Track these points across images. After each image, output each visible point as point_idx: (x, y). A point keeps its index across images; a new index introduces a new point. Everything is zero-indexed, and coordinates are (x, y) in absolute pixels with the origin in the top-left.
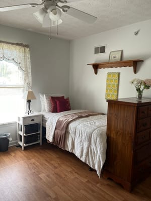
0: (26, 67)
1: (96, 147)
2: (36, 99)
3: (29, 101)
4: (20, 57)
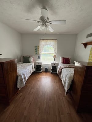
0: (55, 47)
2: (56, 58)
4: (53, 44)
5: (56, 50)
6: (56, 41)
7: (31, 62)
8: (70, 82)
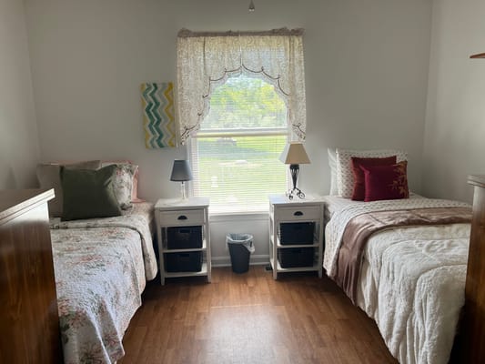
0: (293, 85)
1: (423, 323)
2: (309, 163)
3: (294, 167)
4: (279, 62)
5: (302, 104)
6: (297, 41)
7: (124, 208)
8: (453, 324)
